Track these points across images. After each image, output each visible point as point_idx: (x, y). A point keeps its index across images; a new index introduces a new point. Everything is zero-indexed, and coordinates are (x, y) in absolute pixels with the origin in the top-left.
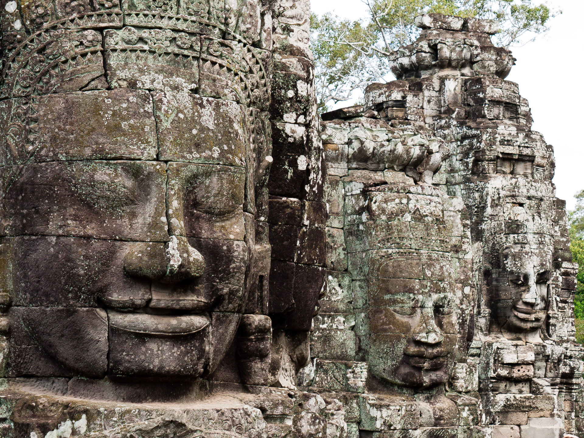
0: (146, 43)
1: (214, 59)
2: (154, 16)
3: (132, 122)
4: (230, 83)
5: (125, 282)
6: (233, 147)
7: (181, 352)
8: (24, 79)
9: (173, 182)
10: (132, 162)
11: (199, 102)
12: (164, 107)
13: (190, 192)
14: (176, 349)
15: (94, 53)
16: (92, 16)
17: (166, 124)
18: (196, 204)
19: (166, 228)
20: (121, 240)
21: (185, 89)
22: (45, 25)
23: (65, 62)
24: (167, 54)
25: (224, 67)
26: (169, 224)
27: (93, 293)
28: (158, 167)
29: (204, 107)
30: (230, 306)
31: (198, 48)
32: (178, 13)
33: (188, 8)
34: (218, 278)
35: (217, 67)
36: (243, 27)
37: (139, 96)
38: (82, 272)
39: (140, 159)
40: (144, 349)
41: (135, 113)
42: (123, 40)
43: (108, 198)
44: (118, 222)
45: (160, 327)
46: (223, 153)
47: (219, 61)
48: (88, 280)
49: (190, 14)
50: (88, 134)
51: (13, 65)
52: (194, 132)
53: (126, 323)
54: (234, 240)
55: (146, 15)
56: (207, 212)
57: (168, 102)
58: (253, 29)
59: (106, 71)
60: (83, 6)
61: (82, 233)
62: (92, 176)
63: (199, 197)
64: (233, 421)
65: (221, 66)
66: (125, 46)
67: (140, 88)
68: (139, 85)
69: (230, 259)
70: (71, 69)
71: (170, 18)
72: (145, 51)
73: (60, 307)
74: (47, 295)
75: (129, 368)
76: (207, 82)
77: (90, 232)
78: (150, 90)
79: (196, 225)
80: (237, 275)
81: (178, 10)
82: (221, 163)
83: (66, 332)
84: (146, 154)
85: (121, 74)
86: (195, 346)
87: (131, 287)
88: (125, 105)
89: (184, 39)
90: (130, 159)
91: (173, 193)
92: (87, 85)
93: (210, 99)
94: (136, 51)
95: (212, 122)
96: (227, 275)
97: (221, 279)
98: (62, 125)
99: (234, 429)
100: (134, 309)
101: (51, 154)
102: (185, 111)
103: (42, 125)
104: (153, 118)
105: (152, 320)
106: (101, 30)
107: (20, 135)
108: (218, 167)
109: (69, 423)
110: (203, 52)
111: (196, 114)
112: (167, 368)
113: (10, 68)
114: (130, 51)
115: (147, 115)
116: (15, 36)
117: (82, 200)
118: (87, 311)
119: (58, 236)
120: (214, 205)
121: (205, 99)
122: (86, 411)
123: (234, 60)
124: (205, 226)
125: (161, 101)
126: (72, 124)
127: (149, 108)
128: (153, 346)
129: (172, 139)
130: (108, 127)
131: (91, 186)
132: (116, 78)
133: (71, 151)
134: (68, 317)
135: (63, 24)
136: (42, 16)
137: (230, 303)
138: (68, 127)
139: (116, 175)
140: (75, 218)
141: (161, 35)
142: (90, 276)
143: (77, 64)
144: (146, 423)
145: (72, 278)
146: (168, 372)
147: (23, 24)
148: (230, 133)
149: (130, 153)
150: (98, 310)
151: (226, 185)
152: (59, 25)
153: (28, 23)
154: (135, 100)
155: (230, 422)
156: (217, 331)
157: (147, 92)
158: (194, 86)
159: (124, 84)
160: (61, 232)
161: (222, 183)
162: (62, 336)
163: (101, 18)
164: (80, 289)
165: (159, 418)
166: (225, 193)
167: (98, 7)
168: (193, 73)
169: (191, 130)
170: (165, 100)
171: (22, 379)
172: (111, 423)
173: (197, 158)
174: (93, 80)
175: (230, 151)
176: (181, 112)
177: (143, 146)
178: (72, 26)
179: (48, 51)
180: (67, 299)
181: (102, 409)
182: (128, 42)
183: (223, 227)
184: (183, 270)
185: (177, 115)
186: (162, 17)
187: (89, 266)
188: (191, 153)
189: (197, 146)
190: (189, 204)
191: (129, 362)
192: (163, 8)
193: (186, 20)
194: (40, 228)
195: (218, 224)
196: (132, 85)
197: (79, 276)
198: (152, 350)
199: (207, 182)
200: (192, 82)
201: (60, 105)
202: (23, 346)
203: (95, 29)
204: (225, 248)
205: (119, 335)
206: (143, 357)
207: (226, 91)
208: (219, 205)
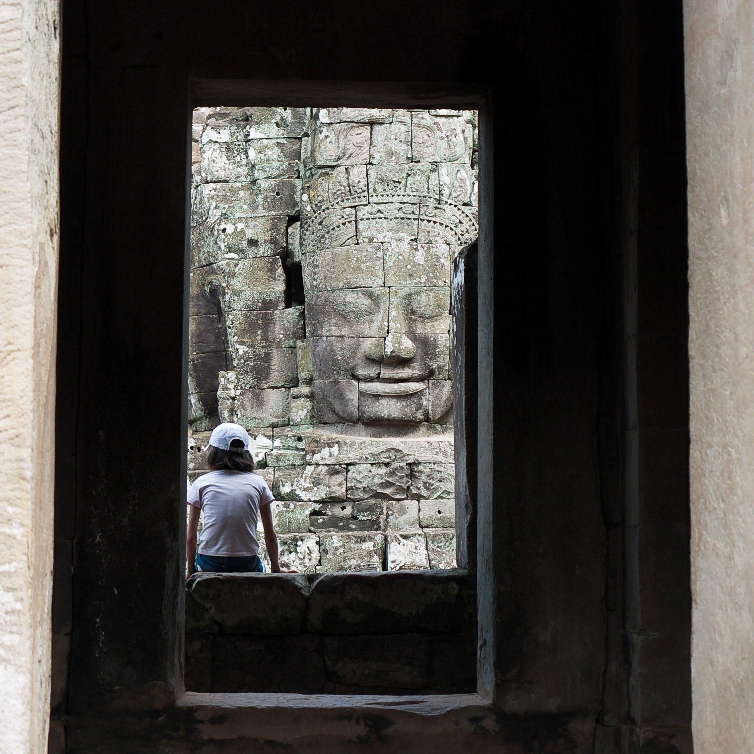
0: (382, 213)
1: (429, 218)
2: (388, 195)
3: (368, 264)
4: (441, 233)
5: (366, 363)
6: (438, 274)
7: (403, 405)
8: (312, 241)
9: (393, 300)
10: (367, 289)
11: (415, 247)
12: (389, 253)
13: (408, 305)
14: (399, 404)
15: (349, 222)
16: (349, 199)
17: (390, 264)
18: (413, 312)
19: (386, 328)
20: (363, 337)
21: (406, 240)
22: (323, 207)
23: (333, 229)
24: (396, 218)
25: (437, 222)
26: (388, 326)
27: (348, 371)
28: (383, 291)
29: (418, 251)
30: (441, 376)
31: (417, 213)
32: (405, 191)
33: (411, 188)
34: (428, 358)
35: (432, 223)
36: (454, 195)
37: (374, 247)
38: (340, 358)
39: (371, 287)
40: (378, 404)
41: (370, 258)
42: (368, 212)
43: (354, 312)
44: (362, 326)
45: (387, 390)
46: (428, 279)
47: (434, 219)
48: (343, 362)
49: (413, 191)
50: (342, 273)
51: (307, 233)
52: (409, 267)
53: (366, 388)
54: (439, 333)
55: (382, 196)
56: (420, 317)
57: (392, 250)
58: (463, 194)
59: (357, 233)
60: (344, 193)
61: (339, 334)
62: (344, 299)
63: (414, 308)
64: (440, 449)
65: (435, 222)
66: (369, 216)
67: (375, 242)
68: (375, 240)
69: (436, 346)
70: (336, 233)
71: (399, 195)
72: (381, 218)
73: (331, 380)
74: (324, 373)
75: (369, 416)
76: (423, 234)
77: (343, 334)
78: (382, 243)
79: (413, 326)
80: (442, 356)
81: (405, 190)
82: (427, 285)
83: (336, 395)
84: (375, 284)
85: (365, 234)
86: (413, 402)
87: (369, 366)
88: (364, 254)
89: (408, 208)
90: (366, 287)
91: (392, 306)
92: (344, 243)
93: (423, 245)
94: (376, 218)
95: (423, 259)
96: (434, 356)
97: (431, 359)
98: (329, 268)
99: (441, 454)
100: (371, 380)
101: (324, 287)
102: (404, 254)
103: (320, 269)
104: (382, 261)
105: (382, 386)
106: (355, 207)
107: (311, 275)
108: (425, 288)
109: (327, 449)
110: (422, 215)
111: (412, 255)
112: (393, 416)
113: (305, 235)
114: (372, 219)
115: (378, 258)
116: (307, 215)
117: (340, 314)
118: (346, 381)
119: (327, 337)
120: (424, 312)
121: (419, 245)
122: (338, 442)
123: (445, 217)
124: (420, 325)
125: (387, 249)
126: (334, 268)
127: (380, 254)
128: (384, 402)
129: (393, 273)
130: (353, 268)
131: (344, 305)
132: (362, 237)
133: (333, 285)
134: (336, 386)
135: (332, 206)
136: (321, 202)
137: (440, 374)
138: (332, 270)
139: (358, 298)
140: (336, 325)
141: (392, 206)
142: (345, 360)
143: (340, 230)
144: (376, 449)
145: (335, 362)
146: (394, 418)
147: (311, 207)
148: (436, 265)
149: (366, 283)
150: (353, 381)
151: (432, 299)
152: (330, 207)
153: (314, 206)
154: (371, 250)
155: (438, 450)
156: (433, 392)
157: (380, 244)
158: (413, 237)
159: (366, 240)
160: (328, 334)
161: (429, 298)
162: (335, 397)
163: (354, 200)
164: (340, 368)
165: (384, 447)
166: (432, 304)
167: (353, 193)
168: (414, 229)
169: (407, 266)
170: (390, 249)
171: (322, 425)
172: (353, 449)
173: (409, 284)
174: (348, 239)
175: (435, 278)
176: (401, 255)
177: (374, 278)
178: (337, 206)
179: (324, 223)
180: (333, 374)
181: (347, 441)
182: (371, 213)
183: (433, 326)
184: (394, 354)
185: (398, 257)
186: (393, 196)
187: (343, 354)
188: (406, 281)
189: (411, 275)
190: (408, 312)
191: (369, 412)
192: (394, 189)
193: (409, 196)
194: (319, 332)
195: (429, 324)
196: (371, 241)
197: (339, 360)
198: (383, 405)
199: (419, 298)
200: (412, 235)
201: (329, 256)
202: (321, 405)
203: (351, 207)
204: (432, 339)
205: (364, 396)
206: (377, 409)
207: (437, 238)
208: (428, 312)
